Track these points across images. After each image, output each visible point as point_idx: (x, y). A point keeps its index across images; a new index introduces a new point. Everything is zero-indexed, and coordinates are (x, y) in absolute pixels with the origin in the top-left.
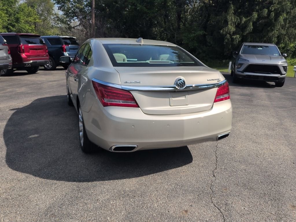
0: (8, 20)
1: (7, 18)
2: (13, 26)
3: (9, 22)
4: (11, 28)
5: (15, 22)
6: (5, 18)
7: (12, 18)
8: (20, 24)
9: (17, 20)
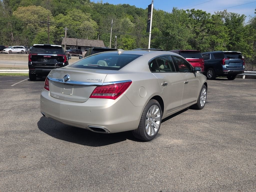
0: (230, 40)
1: (229, 38)
2: (233, 44)
3: (230, 41)
4: (231, 46)
5: (235, 41)
6: (227, 39)
7: (234, 37)
8: (240, 42)
9: (238, 39)
